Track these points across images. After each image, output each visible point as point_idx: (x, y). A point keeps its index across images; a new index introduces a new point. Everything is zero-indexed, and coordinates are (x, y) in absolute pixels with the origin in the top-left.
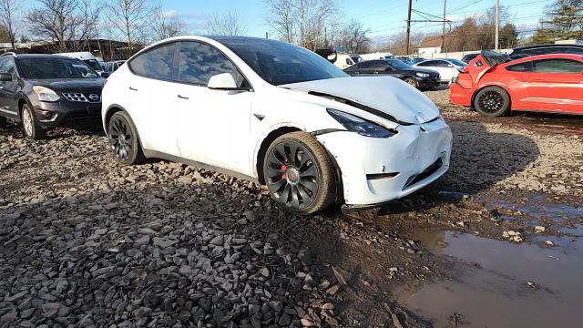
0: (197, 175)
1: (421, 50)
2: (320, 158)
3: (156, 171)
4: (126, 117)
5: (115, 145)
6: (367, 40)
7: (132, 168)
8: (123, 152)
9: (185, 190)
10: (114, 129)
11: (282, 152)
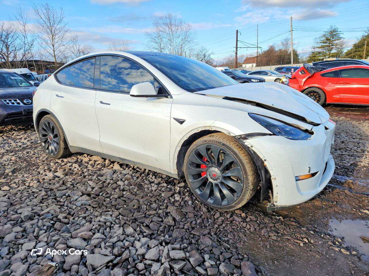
0: (116, 167)
1: (244, 66)
2: (245, 160)
3: (80, 164)
4: (54, 120)
5: (45, 142)
6: (212, 59)
7: (59, 161)
8: (51, 148)
9: (109, 184)
10: (44, 129)
11: (203, 153)
